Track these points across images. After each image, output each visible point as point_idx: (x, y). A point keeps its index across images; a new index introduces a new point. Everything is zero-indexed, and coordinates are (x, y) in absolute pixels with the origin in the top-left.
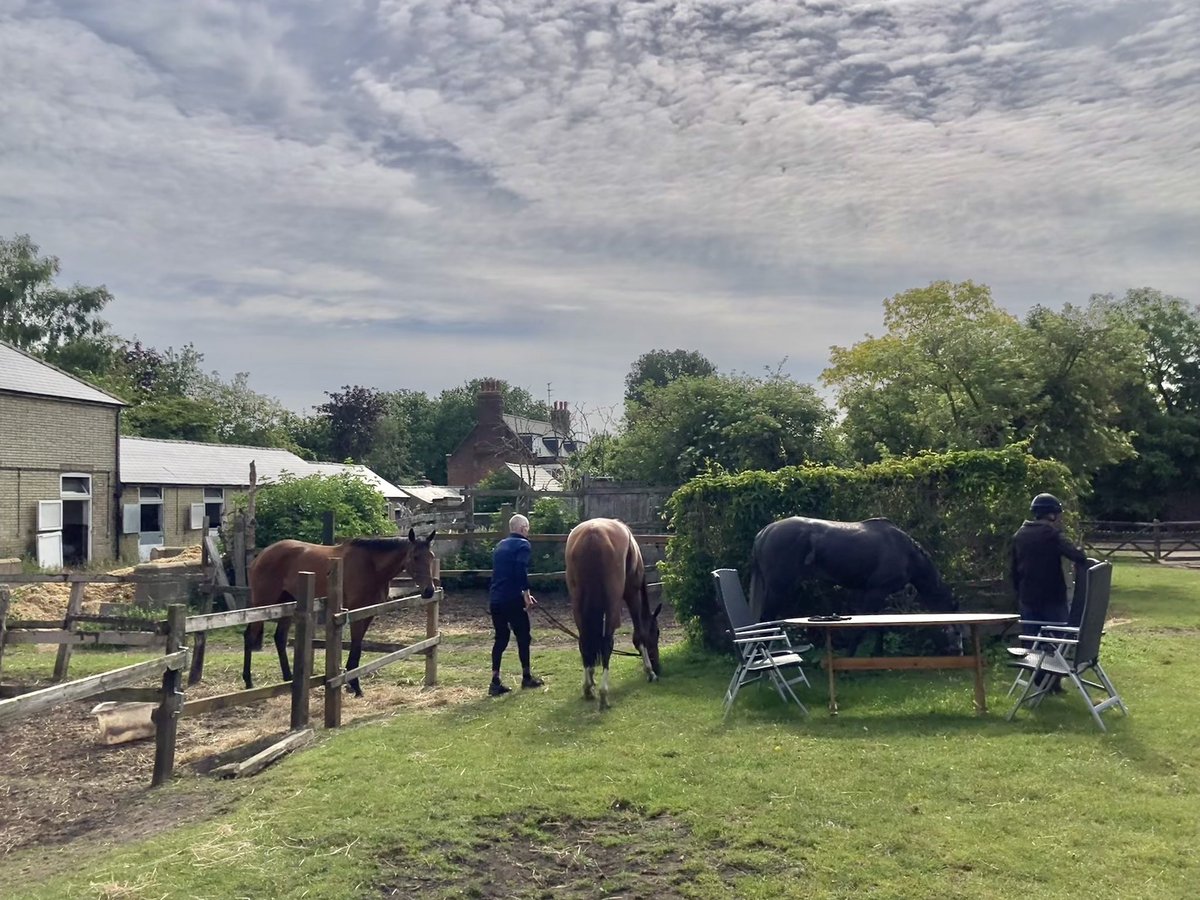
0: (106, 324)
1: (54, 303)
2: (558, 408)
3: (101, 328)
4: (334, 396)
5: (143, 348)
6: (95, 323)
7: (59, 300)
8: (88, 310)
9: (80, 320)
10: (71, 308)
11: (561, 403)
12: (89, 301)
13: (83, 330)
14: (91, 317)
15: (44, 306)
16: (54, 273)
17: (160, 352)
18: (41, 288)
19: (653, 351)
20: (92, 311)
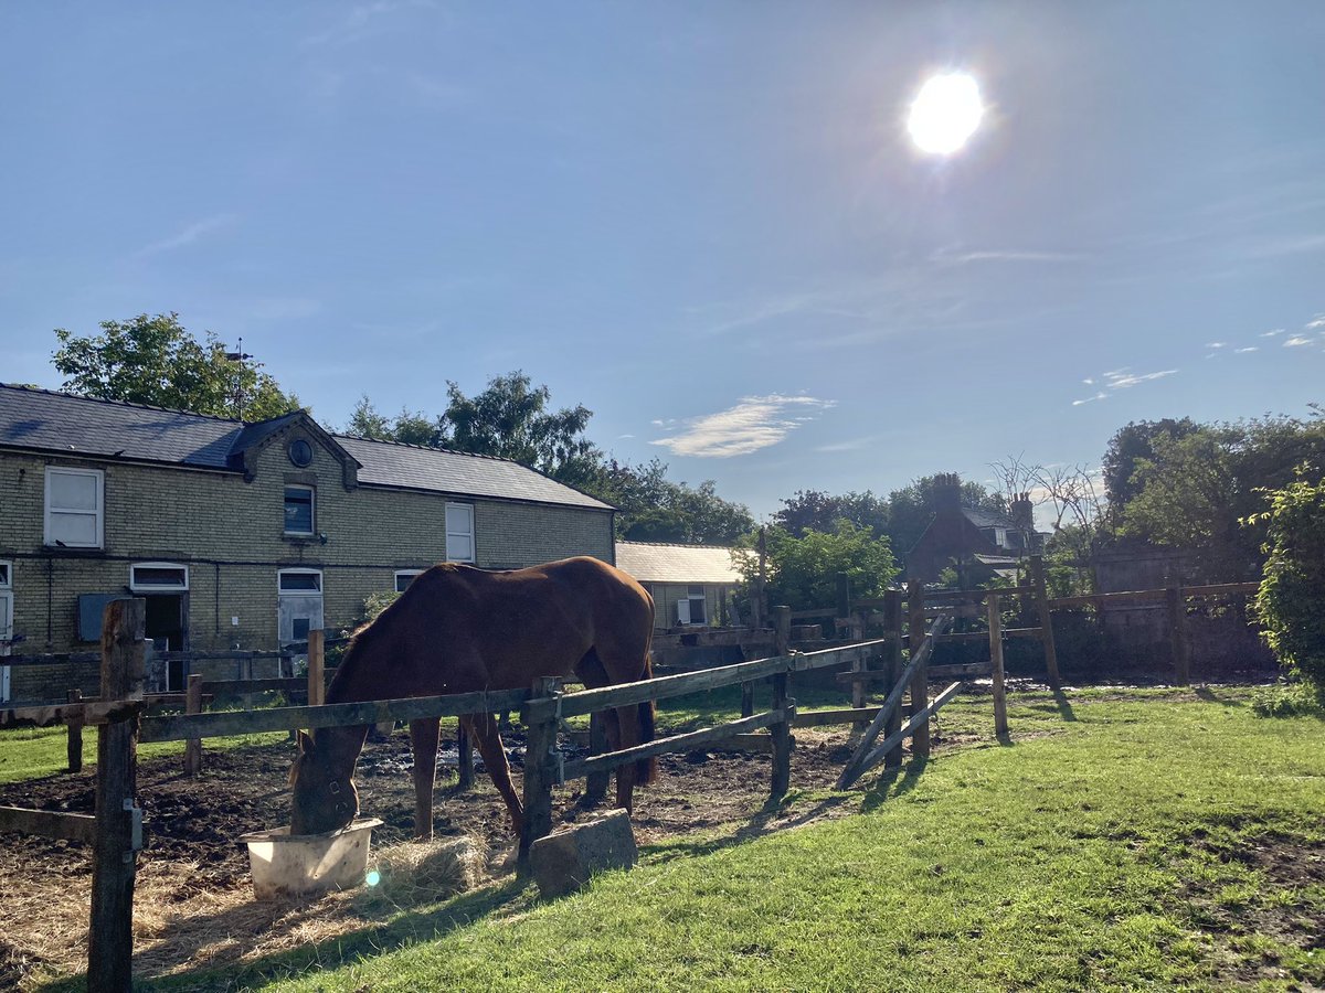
0: (590, 444)
1: (546, 428)
2: (1019, 499)
3: (587, 447)
4: (788, 502)
5: (620, 467)
6: (581, 444)
7: (552, 424)
8: (573, 432)
9: (567, 440)
10: (560, 432)
11: (1021, 494)
12: (573, 422)
13: (571, 452)
14: (576, 438)
15: (540, 430)
16: (544, 400)
17: (633, 468)
18: (535, 416)
19: (1132, 423)
20: (577, 431)
